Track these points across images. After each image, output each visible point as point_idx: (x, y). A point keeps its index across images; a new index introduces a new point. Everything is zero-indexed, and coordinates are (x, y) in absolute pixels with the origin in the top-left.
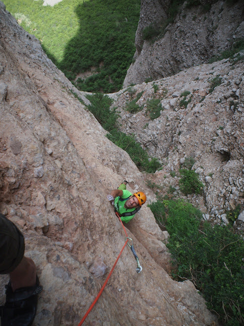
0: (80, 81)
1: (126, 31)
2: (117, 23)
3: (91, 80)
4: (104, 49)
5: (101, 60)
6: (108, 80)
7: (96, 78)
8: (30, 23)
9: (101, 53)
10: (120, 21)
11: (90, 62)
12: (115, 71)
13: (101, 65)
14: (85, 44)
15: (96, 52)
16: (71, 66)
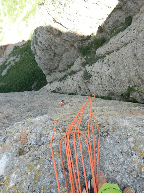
0: (34, 87)
1: (35, 67)
2: (31, 67)
3: (37, 85)
4: (33, 75)
5: (35, 78)
6: (41, 82)
7: (38, 84)
8: (5, 84)
9: (33, 77)
10: (31, 65)
11: (32, 81)
12: (41, 78)
13: (36, 80)
14: (27, 78)
15: (32, 78)
16: (28, 86)
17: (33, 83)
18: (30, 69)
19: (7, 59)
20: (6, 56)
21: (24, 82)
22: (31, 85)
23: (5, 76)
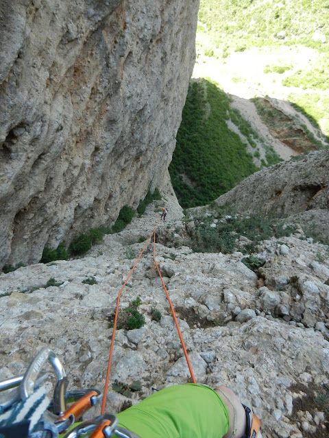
17: (192, 179)
18: (230, 180)
19: (262, 141)
20: (270, 142)
21: (200, 158)
22: (188, 173)
23: (226, 126)
